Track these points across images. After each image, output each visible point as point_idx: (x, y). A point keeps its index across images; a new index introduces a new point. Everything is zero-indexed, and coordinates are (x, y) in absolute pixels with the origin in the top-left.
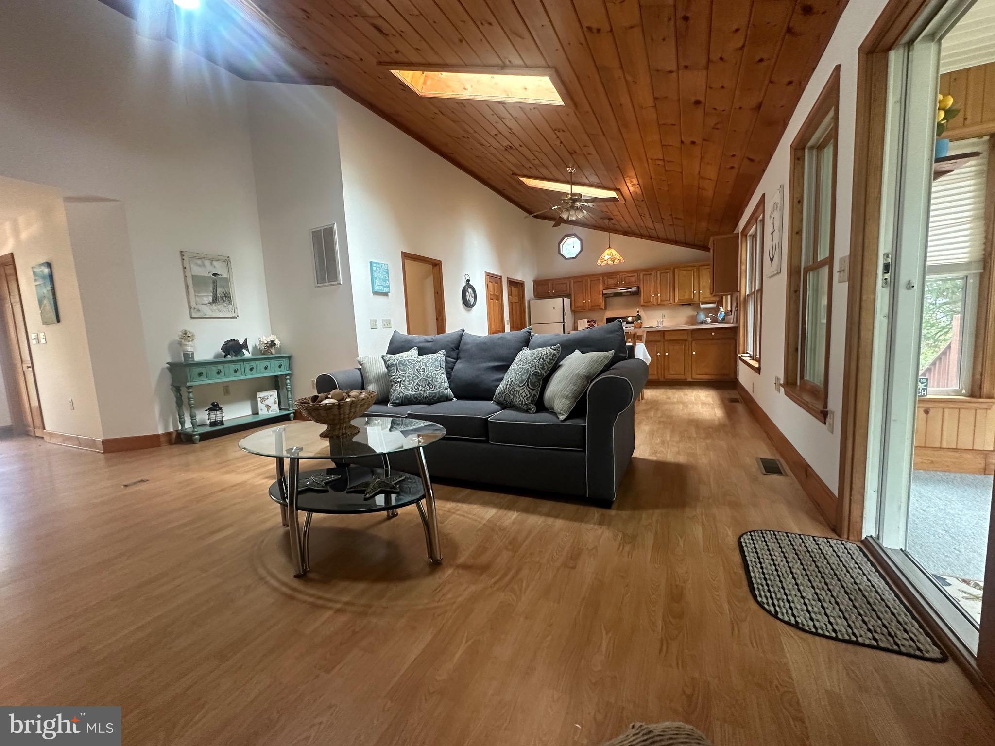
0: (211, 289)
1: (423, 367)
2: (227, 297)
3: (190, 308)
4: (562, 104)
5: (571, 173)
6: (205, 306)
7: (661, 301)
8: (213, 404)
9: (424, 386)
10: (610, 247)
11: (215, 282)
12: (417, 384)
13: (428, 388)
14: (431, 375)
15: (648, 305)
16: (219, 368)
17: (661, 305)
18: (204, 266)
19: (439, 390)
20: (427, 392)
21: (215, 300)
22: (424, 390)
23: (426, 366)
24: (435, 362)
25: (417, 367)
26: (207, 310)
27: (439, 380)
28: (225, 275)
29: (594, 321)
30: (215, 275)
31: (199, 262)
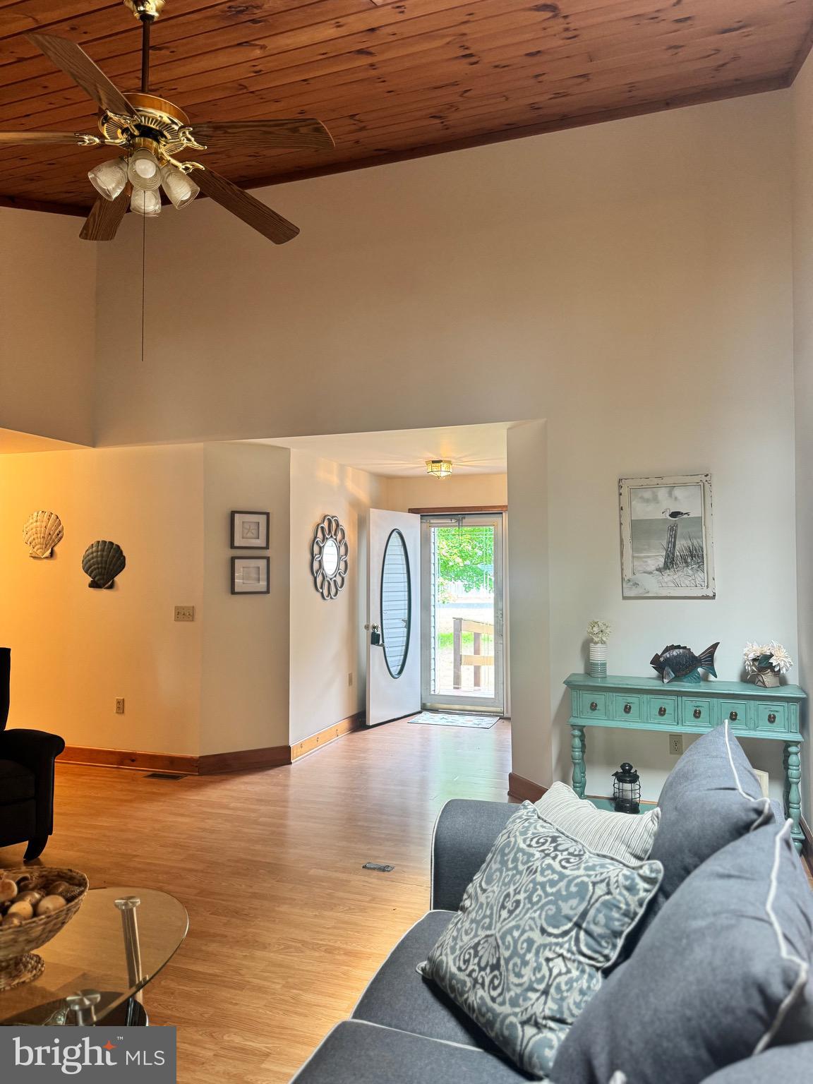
0: (665, 543)
2: (695, 557)
3: (623, 579)
6: (650, 576)
8: (623, 767)
11: (673, 530)
13: (487, 981)
14: (516, 942)
18: (655, 499)
19: (506, 1009)
20: (480, 992)
21: (670, 563)
23: (529, 898)
24: (570, 896)
26: (652, 584)
28: (695, 513)
30: (674, 515)
31: (647, 494)
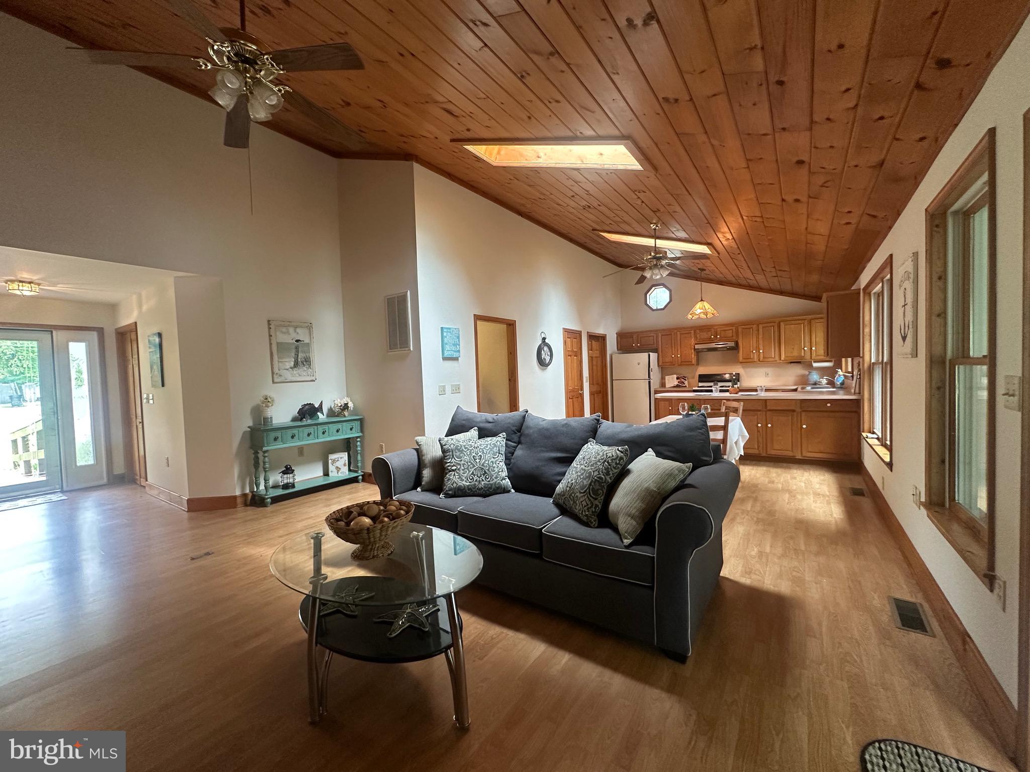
0: (294, 356)
1: (480, 454)
2: (307, 361)
3: (273, 373)
4: (640, 168)
5: (655, 229)
6: (287, 371)
7: (764, 358)
8: (286, 467)
9: (479, 475)
10: (702, 300)
11: (297, 348)
12: (473, 473)
13: (484, 479)
14: (488, 464)
15: (748, 362)
16: (294, 432)
17: (763, 362)
18: (288, 333)
19: (495, 480)
20: (483, 483)
21: (296, 365)
22: (480, 481)
23: (483, 453)
24: (493, 448)
25: (474, 454)
26: (288, 375)
27: (496, 470)
28: (307, 341)
29: (684, 378)
30: (297, 341)
31: (284, 330)
